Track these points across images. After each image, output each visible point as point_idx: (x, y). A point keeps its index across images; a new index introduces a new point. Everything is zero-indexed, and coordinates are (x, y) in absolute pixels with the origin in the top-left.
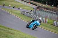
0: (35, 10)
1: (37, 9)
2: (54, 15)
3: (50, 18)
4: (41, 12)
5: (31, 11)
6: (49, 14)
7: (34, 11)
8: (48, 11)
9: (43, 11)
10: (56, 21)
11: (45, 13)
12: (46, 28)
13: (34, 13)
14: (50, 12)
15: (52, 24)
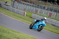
0: (13, 2)
1: (15, 2)
2: (32, 8)
3: (29, 11)
4: (19, 4)
5: (6, 3)
6: (28, 6)
7: (12, 4)
8: (26, 3)
9: (22, 3)
10: (34, 14)
11: (23, 5)
12: (24, 21)
13: (12, 5)
14: (28, 5)
15: (30, 17)
